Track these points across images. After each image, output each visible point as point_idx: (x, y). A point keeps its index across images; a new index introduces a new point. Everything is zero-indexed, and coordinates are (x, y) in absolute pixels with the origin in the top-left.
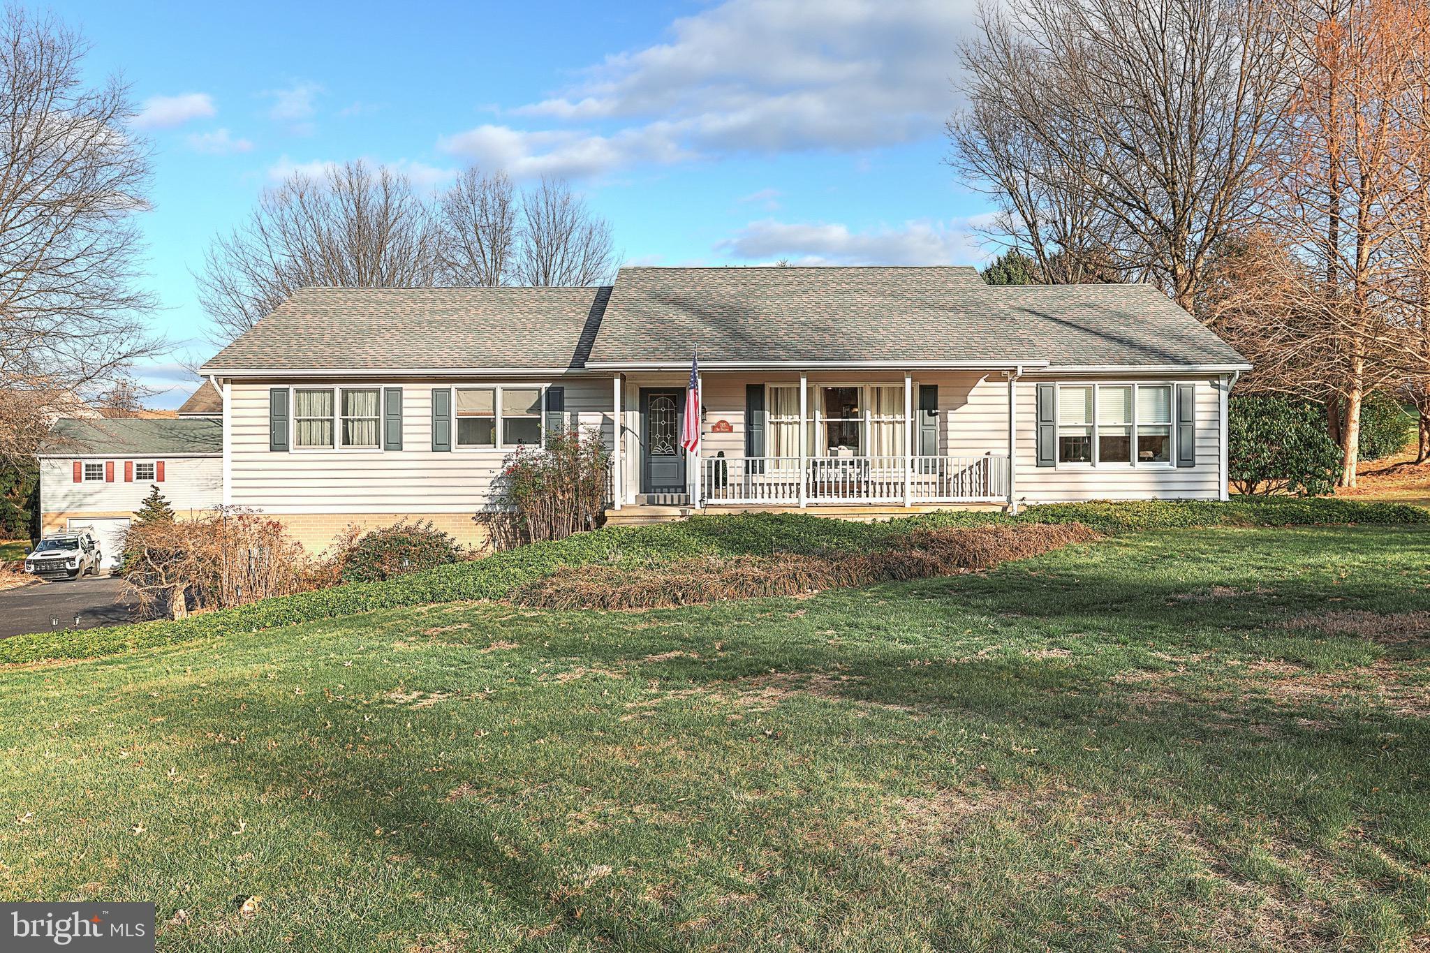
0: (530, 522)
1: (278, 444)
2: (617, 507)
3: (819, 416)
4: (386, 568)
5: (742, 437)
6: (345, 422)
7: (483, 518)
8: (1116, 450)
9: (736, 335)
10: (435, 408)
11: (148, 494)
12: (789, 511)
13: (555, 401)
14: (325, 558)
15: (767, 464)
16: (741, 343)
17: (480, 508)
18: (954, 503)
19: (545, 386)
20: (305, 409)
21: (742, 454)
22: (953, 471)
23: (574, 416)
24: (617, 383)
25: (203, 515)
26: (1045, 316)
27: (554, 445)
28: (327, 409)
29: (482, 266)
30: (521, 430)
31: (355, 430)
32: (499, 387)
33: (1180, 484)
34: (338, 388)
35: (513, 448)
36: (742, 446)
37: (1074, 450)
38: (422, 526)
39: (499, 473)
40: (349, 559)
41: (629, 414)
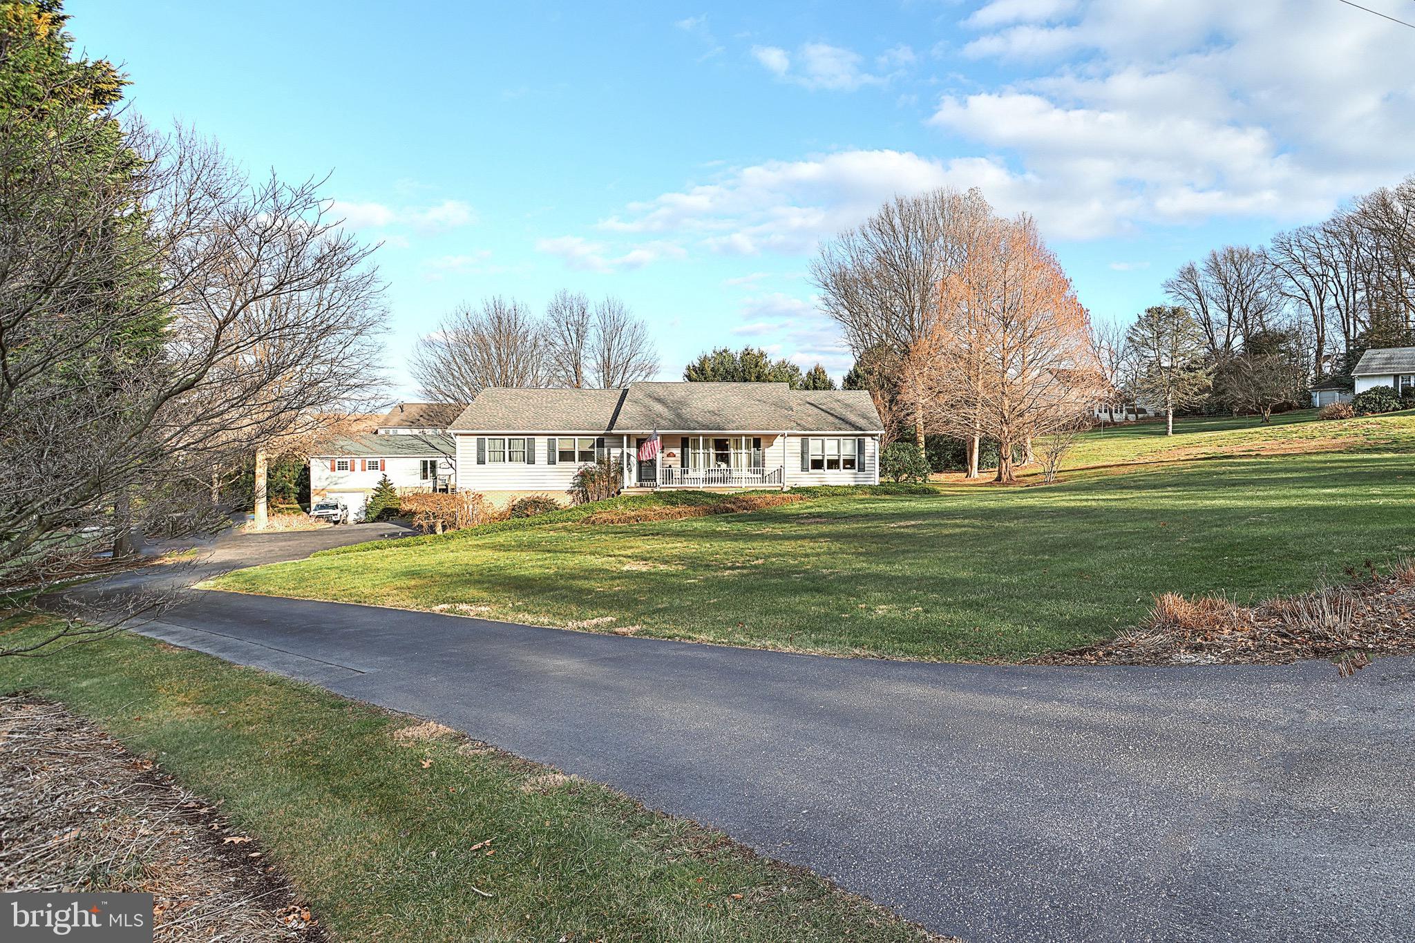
0: (590, 494)
1: (481, 461)
2: (625, 487)
3: (712, 451)
4: (529, 513)
5: (680, 459)
6: (510, 452)
7: (571, 492)
8: (833, 464)
9: (679, 416)
10: (549, 447)
11: (381, 478)
12: (695, 490)
13: (600, 443)
14: (502, 509)
15: (690, 471)
16: (681, 421)
17: (569, 488)
18: (767, 486)
19: (596, 438)
20: (492, 446)
21: (680, 466)
22: (766, 473)
23: (609, 450)
24: (625, 438)
25: (408, 490)
26: (816, 406)
27: (600, 462)
28: (502, 446)
29: (571, 345)
30: (585, 456)
31: (514, 456)
32: (576, 438)
33: (862, 479)
34: (506, 438)
35: (582, 463)
36: (680, 463)
37: (817, 464)
38: (544, 496)
39: (576, 474)
40: (513, 509)
41: (632, 449)
